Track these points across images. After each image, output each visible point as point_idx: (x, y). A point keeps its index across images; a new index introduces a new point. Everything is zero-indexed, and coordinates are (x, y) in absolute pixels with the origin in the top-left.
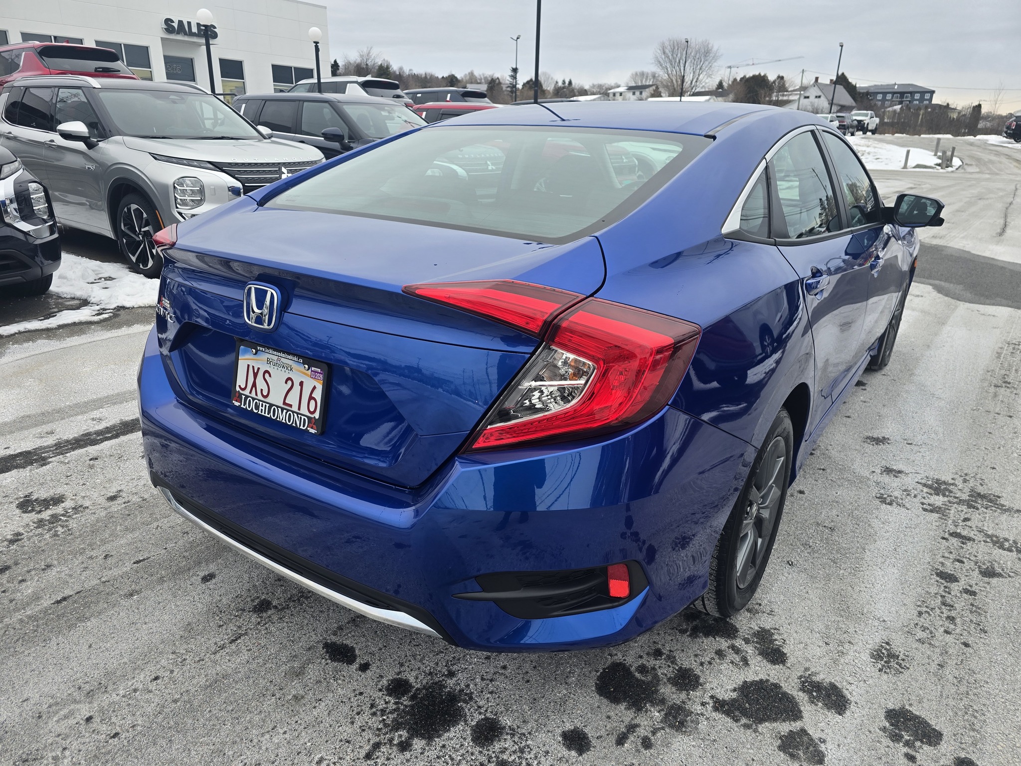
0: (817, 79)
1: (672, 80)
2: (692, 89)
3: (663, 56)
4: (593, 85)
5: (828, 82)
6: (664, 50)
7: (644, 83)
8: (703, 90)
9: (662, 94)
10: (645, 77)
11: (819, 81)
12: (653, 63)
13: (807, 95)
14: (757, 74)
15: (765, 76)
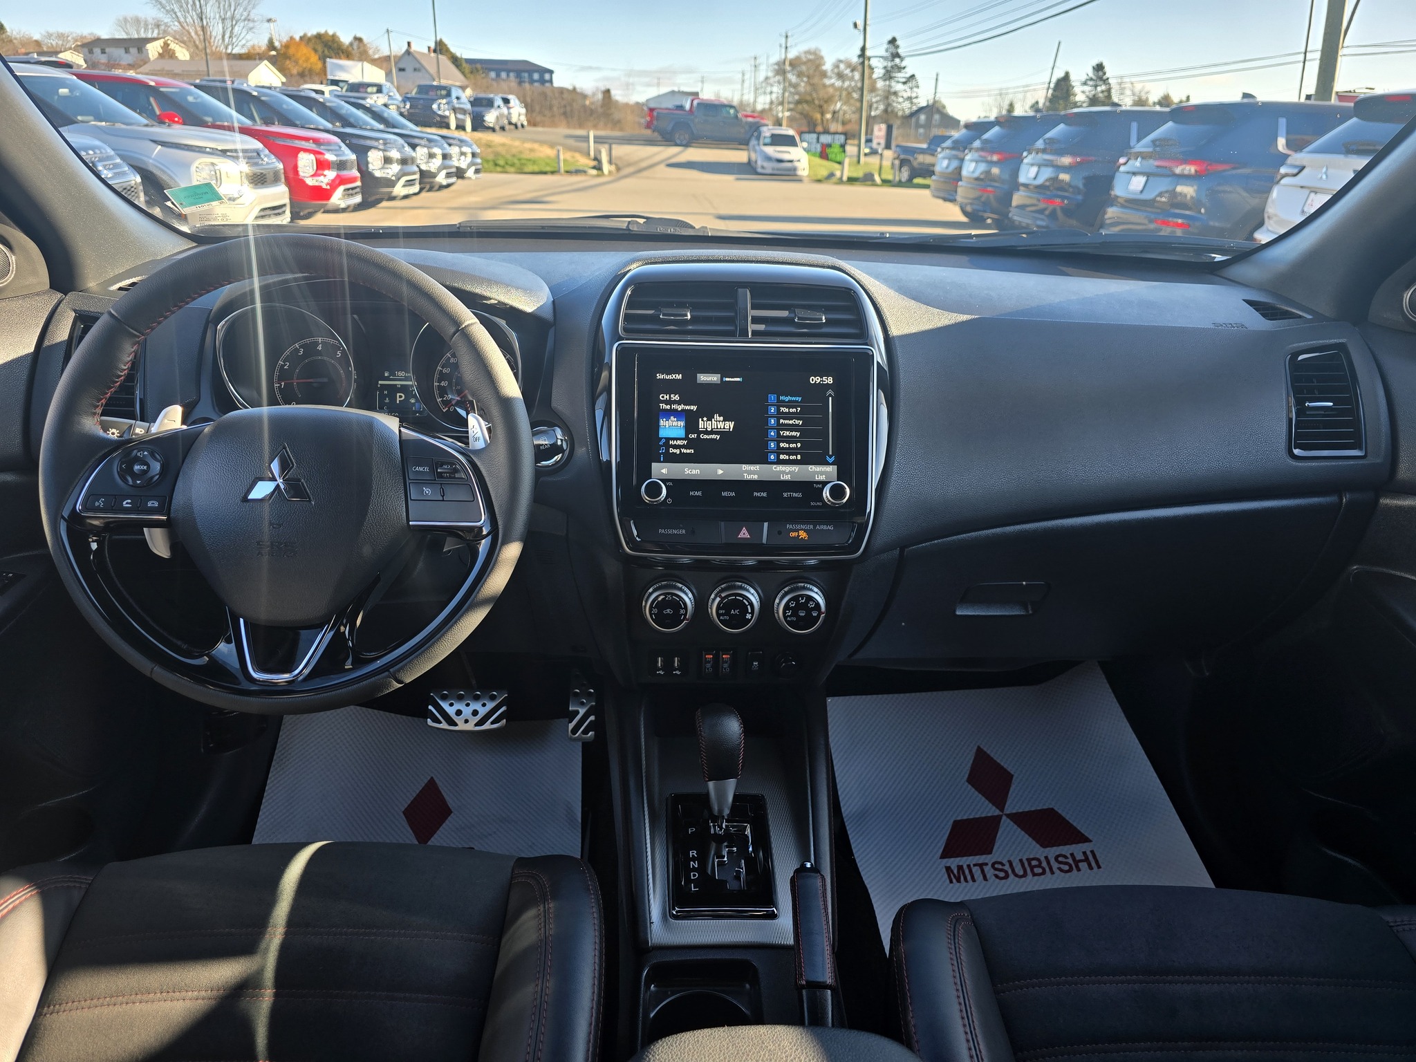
0: (409, 44)
5: (426, 51)
8: (244, 51)
11: (414, 48)
13: (402, 66)
15: (334, 36)
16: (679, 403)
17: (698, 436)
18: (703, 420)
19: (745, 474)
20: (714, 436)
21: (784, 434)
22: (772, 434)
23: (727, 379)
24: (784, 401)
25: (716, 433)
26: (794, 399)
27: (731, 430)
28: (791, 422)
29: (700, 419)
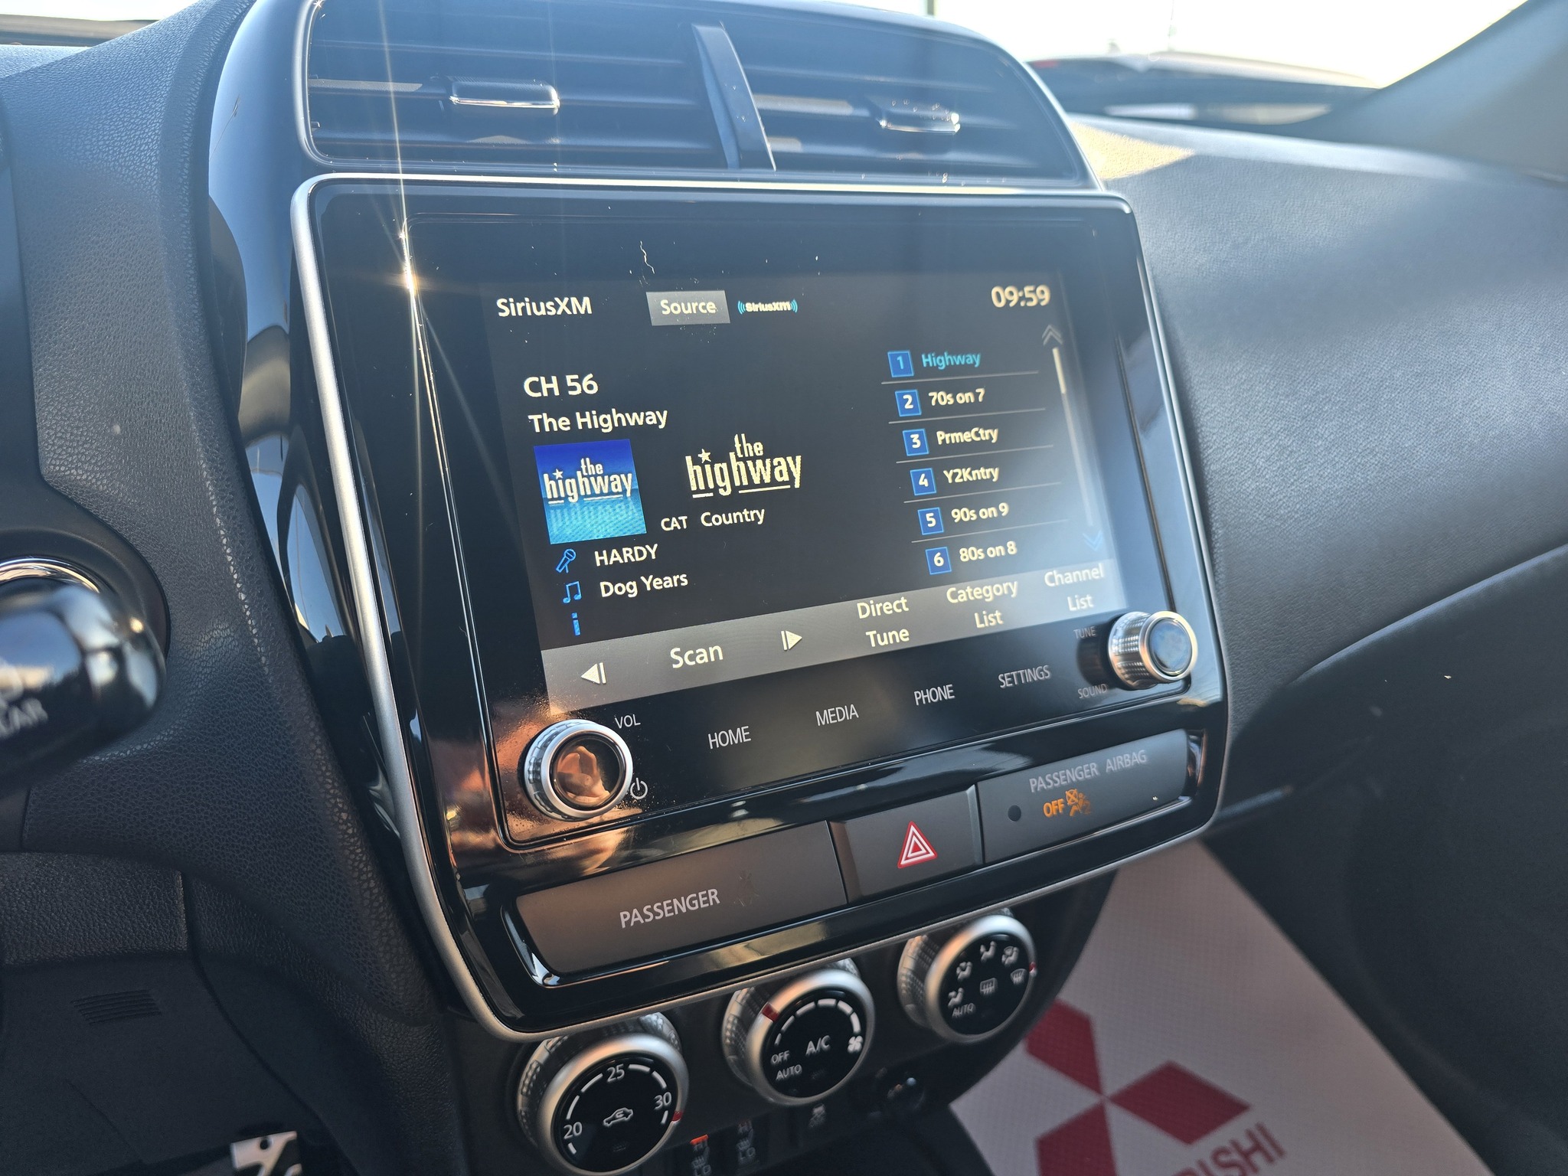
16: (599, 404)
17: (693, 521)
18: (697, 461)
19: (871, 634)
20: (747, 515)
21: (958, 480)
22: (923, 482)
23: (751, 307)
24: (933, 371)
25: (751, 502)
26: (959, 360)
27: (797, 485)
28: (967, 437)
29: (689, 459)
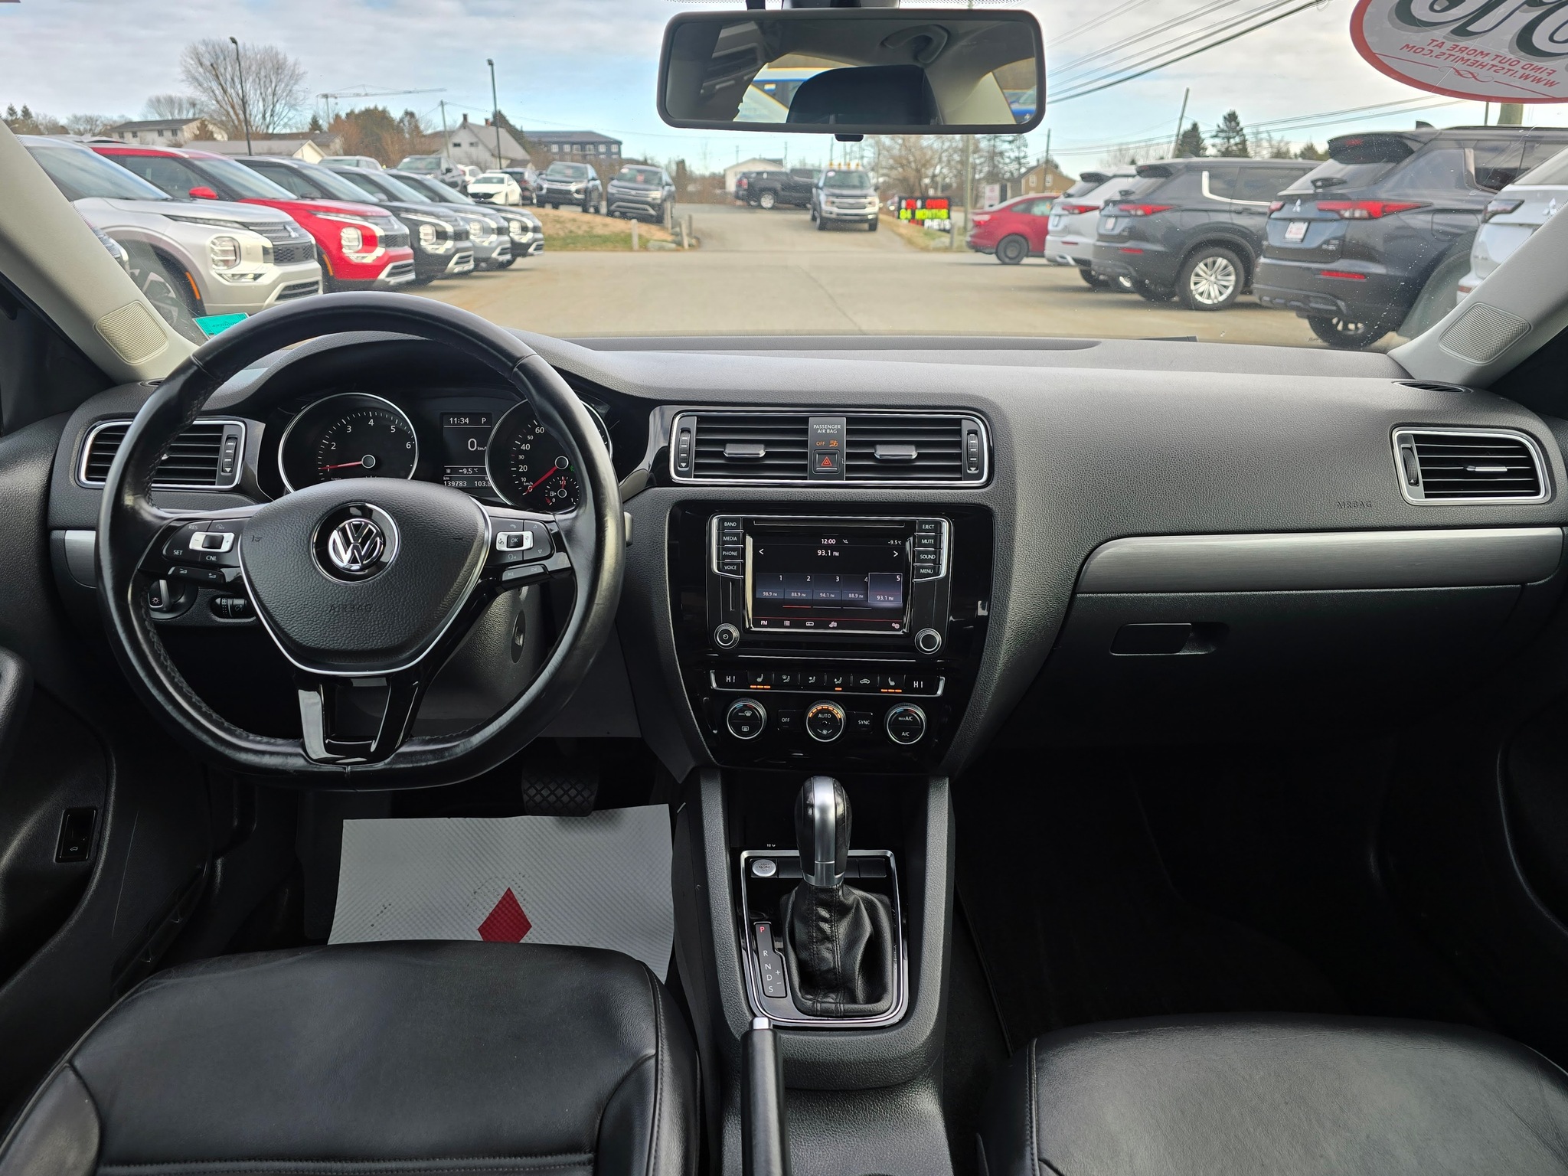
0: (465, 117)
1: (228, 113)
2: (268, 127)
3: (201, 70)
4: (75, 117)
5: (483, 123)
6: (199, 60)
7: (177, 117)
8: (287, 131)
9: (215, 136)
10: (176, 105)
11: (470, 120)
12: (183, 81)
13: (457, 141)
14: (372, 107)
15: (384, 112)
